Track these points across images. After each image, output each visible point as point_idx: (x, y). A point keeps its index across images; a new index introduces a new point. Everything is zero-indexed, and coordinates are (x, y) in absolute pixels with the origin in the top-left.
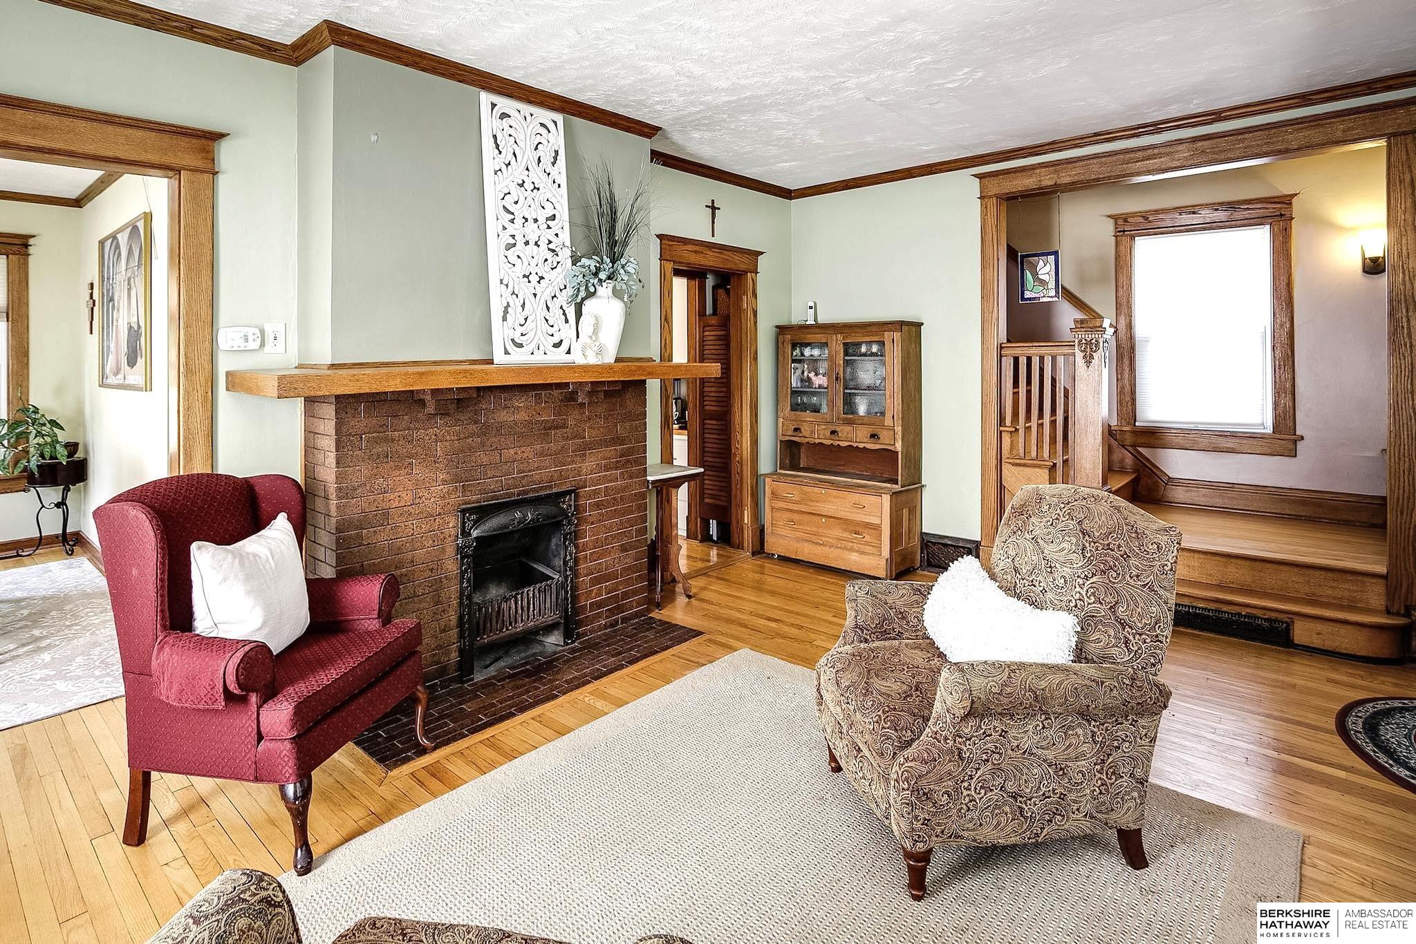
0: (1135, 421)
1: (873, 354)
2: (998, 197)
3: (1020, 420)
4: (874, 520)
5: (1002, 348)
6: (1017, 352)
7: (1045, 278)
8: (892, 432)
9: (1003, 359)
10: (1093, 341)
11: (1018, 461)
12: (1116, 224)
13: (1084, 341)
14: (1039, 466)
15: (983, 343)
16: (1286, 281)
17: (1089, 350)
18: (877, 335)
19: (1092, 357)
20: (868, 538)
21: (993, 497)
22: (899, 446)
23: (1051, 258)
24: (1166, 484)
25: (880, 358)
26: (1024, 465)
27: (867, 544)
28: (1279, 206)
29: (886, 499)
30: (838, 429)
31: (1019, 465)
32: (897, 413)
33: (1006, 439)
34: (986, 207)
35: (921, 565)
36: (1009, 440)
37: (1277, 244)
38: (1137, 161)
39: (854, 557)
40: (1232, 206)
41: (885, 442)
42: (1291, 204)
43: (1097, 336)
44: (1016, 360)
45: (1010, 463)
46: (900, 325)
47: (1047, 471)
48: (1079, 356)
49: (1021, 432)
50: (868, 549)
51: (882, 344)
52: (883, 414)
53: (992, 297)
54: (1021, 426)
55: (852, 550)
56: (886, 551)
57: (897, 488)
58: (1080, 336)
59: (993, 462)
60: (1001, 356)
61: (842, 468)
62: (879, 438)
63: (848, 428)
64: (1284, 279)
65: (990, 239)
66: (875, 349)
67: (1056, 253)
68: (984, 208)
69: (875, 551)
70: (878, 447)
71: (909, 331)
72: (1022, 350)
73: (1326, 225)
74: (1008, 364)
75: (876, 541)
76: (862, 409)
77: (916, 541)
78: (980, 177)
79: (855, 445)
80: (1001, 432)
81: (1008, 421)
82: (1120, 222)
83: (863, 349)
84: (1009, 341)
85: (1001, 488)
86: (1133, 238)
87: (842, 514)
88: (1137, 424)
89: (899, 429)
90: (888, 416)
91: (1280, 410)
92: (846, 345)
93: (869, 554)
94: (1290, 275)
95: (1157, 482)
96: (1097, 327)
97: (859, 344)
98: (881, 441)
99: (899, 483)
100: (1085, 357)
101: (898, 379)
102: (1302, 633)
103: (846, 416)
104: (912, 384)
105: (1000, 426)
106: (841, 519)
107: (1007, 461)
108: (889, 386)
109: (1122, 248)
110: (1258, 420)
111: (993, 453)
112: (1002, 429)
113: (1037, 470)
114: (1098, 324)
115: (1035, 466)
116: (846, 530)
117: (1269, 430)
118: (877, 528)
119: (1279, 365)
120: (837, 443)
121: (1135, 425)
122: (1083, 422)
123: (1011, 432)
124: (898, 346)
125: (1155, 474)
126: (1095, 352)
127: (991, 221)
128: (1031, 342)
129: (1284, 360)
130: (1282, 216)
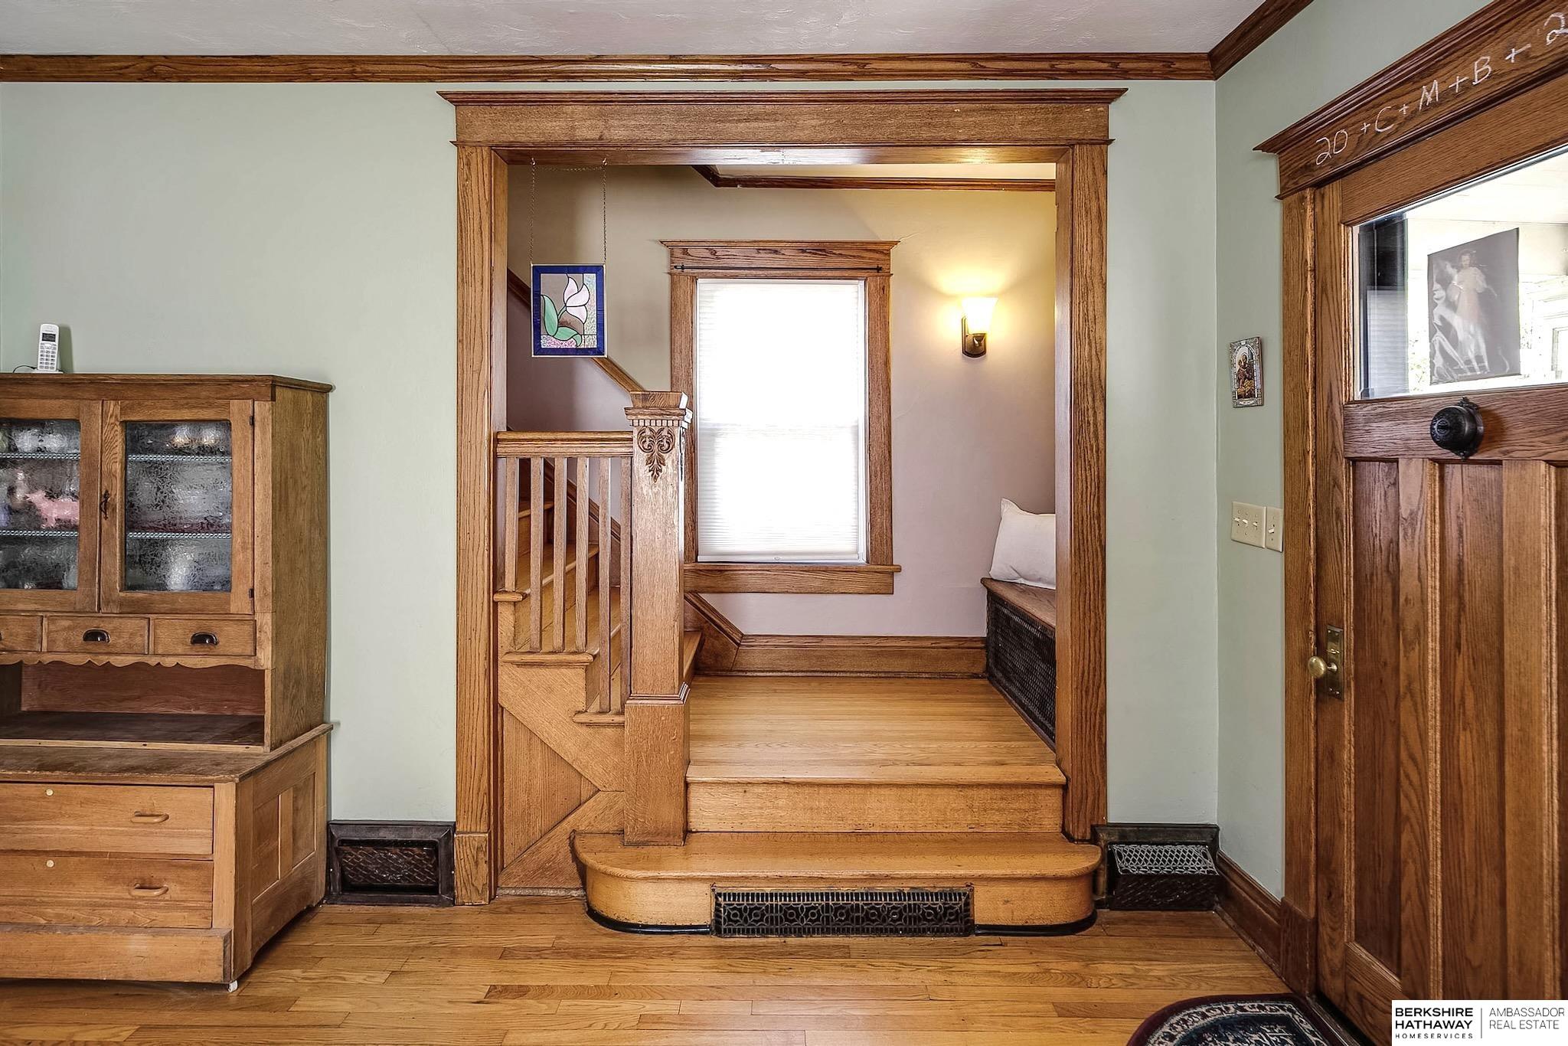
0: (697, 555)
1: (203, 450)
2: (494, 148)
3: (533, 579)
4: (195, 847)
5: (497, 441)
6: (527, 449)
7: (580, 313)
8: (248, 628)
9: (501, 462)
10: (665, 433)
11: (529, 658)
12: (672, 255)
13: (648, 433)
14: (568, 665)
15: (460, 431)
16: (883, 357)
17: (656, 447)
18: (210, 406)
19: (661, 462)
20: (175, 890)
21: (480, 729)
22: (265, 659)
23: (590, 279)
24: (739, 645)
25: (219, 458)
26: (540, 664)
27: (176, 905)
28: (877, 256)
29: (226, 795)
30: (105, 626)
31: (532, 664)
32: (262, 582)
33: (506, 615)
34: (468, 164)
35: (328, 894)
36: (512, 618)
37: (874, 306)
38: (739, 121)
39: (138, 945)
40: (821, 249)
41: (232, 647)
42: (889, 254)
43: (670, 423)
44: (525, 465)
45: (512, 663)
46: (273, 386)
47: (582, 672)
48: (640, 458)
49: (534, 601)
50: (177, 918)
51: (225, 425)
52: (226, 584)
53: (478, 341)
54: (533, 590)
55: (133, 927)
56: (224, 919)
57: (261, 752)
58: (642, 424)
59: (480, 665)
60: (496, 457)
61: (133, 704)
62: (213, 642)
63: (133, 624)
64: (880, 354)
65: (477, 228)
66: (209, 437)
67: (597, 270)
68: (464, 165)
69: (196, 920)
70: (212, 662)
71: (296, 403)
72: (537, 447)
73: (924, 289)
74: (509, 473)
75: (197, 896)
76: (178, 574)
77: (315, 849)
78: (458, 101)
79: (153, 661)
80: (496, 604)
81: (509, 582)
82: (678, 253)
83: (181, 438)
84: (509, 430)
85: (496, 710)
86: (694, 279)
87: (105, 842)
88: (700, 559)
89: (265, 620)
90: (240, 589)
91: (877, 530)
92: (127, 425)
93: (176, 930)
94: (888, 351)
95: (727, 643)
96: (669, 407)
97: (170, 426)
98: (219, 649)
99: (267, 741)
100: (650, 461)
101: (263, 507)
102: (986, 908)
103: (129, 594)
104: (302, 517)
105: (495, 592)
106: (102, 854)
107: (508, 658)
108: (239, 520)
109: (680, 293)
110: (848, 547)
111: (480, 647)
112: (497, 597)
113: (564, 670)
114: (672, 403)
115: (560, 665)
116: (114, 880)
117: (863, 560)
118: (200, 866)
119: (876, 473)
120: (104, 659)
121: (696, 561)
122: (645, 579)
123: (515, 603)
124: (264, 433)
125: (725, 632)
126: (668, 451)
127: (479, 192)
128: (553, 431)
129: (881, 465)
130: (879, 269)
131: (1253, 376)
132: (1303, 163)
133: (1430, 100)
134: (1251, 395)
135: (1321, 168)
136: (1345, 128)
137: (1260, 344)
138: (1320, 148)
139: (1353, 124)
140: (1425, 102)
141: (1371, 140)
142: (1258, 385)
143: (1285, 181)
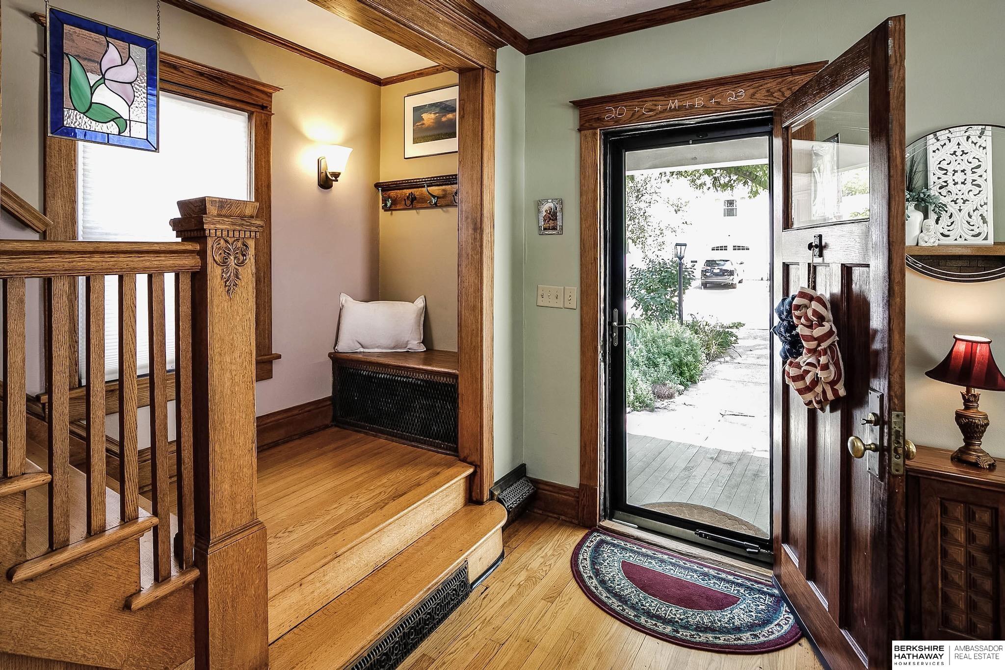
10: (239, 245)
13: (222, 244)
16: (266, 182)
17: (231, 261)
19: (237, 274)
28: (260, 95)
37: (260, 138)
42: (271, 97)
43: (247, 234)
48: (215, 274)
58: (218, 234)
64: (264, 179)
91: (261, 327)
96: (246, 217)
100: (225, 276)
102: (473, 570)
114: (247, 213)
126: (242, 265)
129: (264, 272)
130: (263, 107)
131: (556, 219)
132: (597, 116)
133: (673, 107)
134: (554, 228)
135: (608, 121)
136: (625, 106)
137: (561, 202)
138: (608, 112)
139: (630, 106)
140: (671, 107)
141: (640, 116)
142: (559, 223)
143: (583, 122)
